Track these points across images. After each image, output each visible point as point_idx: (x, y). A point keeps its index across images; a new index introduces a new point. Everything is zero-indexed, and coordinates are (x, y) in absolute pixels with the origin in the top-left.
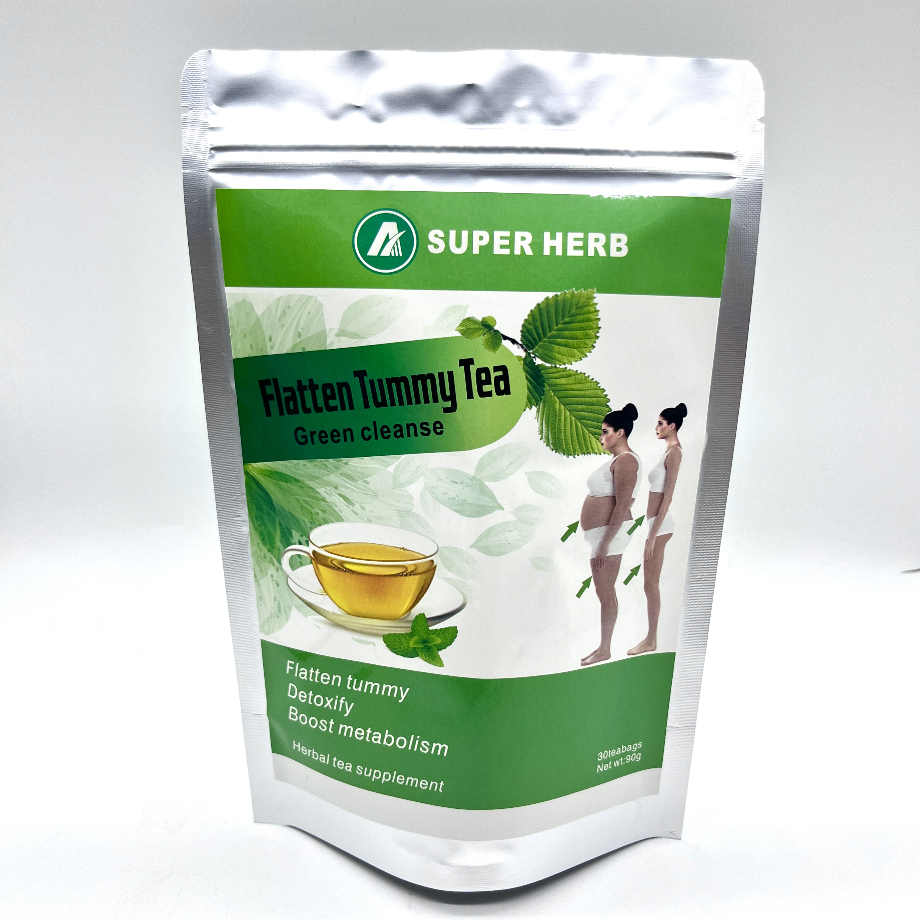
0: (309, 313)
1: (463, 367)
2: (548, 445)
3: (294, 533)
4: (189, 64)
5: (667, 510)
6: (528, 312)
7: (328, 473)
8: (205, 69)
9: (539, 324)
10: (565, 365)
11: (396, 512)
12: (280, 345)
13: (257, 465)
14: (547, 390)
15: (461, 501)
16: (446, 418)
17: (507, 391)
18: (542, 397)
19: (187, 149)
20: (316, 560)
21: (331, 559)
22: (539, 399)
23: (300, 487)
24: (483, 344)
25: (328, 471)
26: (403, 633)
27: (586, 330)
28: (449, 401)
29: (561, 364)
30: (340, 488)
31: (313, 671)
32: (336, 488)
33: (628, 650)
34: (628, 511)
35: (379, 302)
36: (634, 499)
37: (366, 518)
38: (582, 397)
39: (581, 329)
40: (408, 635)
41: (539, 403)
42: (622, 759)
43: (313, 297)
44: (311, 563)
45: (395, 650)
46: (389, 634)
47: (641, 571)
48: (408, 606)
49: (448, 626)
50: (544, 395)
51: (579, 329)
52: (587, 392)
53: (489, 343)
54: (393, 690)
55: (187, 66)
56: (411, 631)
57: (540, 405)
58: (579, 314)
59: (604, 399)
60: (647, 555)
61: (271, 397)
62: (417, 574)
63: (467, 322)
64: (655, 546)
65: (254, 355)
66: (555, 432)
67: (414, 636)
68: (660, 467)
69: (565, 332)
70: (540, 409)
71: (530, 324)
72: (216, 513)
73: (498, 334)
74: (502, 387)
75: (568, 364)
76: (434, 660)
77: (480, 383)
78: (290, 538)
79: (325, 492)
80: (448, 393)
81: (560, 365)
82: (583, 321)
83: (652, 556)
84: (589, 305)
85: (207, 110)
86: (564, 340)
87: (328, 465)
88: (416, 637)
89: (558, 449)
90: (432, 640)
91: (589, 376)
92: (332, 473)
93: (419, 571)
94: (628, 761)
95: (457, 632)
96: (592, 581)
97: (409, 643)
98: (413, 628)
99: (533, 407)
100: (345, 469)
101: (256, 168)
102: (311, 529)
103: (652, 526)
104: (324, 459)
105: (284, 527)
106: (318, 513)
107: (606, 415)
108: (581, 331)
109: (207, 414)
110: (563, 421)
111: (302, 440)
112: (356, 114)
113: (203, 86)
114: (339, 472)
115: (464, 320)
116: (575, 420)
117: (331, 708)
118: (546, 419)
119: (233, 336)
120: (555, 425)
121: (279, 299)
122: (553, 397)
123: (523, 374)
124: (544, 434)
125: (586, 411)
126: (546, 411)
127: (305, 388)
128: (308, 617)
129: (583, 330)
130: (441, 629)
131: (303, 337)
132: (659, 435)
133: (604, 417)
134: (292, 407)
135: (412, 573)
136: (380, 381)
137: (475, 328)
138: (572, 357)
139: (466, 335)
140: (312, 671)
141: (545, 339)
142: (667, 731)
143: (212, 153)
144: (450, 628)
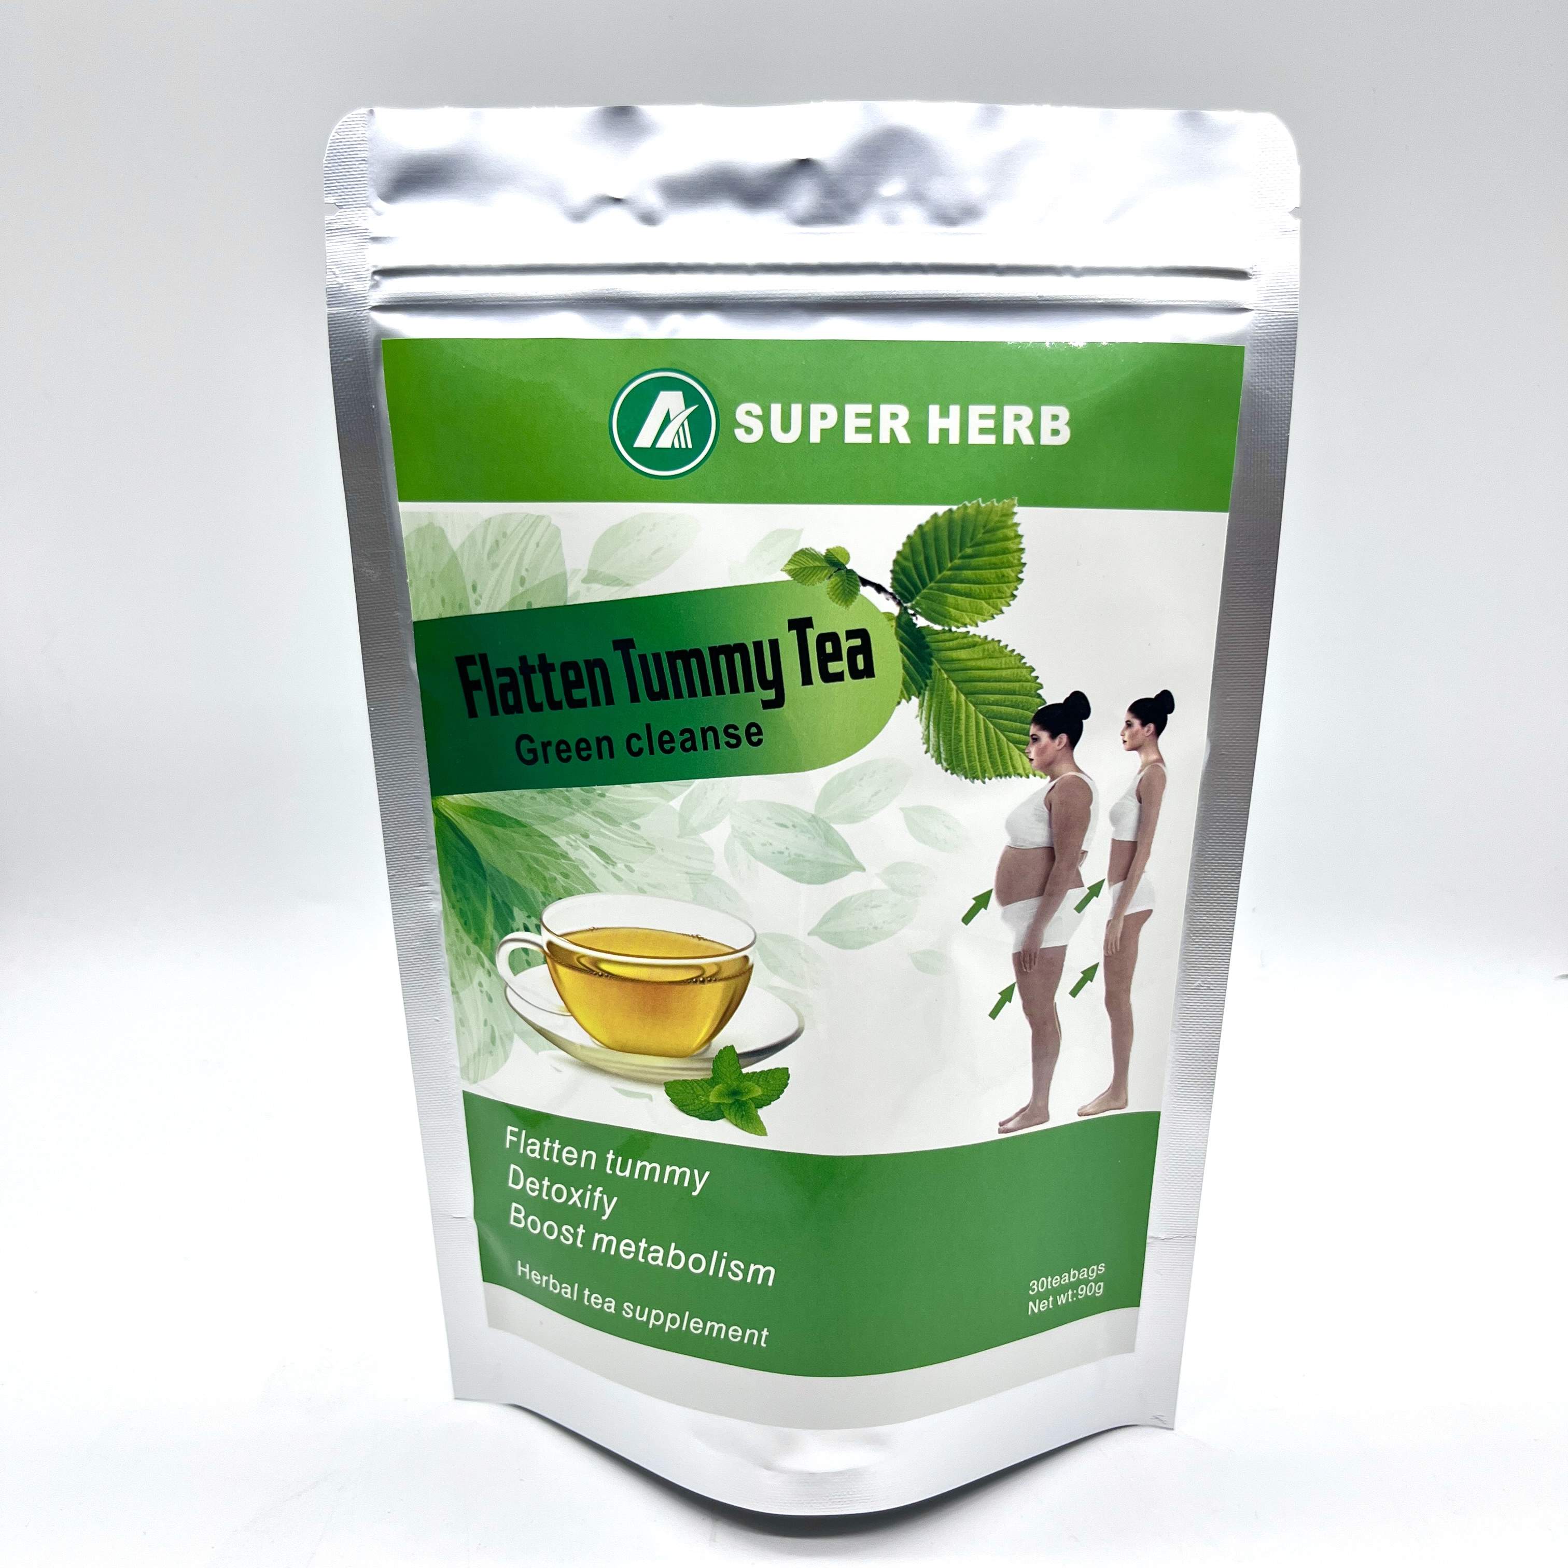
0: (538, 545)
1: (794, 632)
2: (938, 761)
3: (517, 912)
4: (336, 132)
5: (1142, 870)
6: (904, 539)
7: (572, 811)
8: (363, 140)
9: (921, 558)
10: (966, 627)
11: (685, 875)
12: (491, 598)
13: (453, 798)
14: (936, 670)
15: (793, 856)
16: (766, 718)
17: (869, 672)
18: (928, 681)
19: (335, 274)
20: (552, 957)
21: (578, 955)
22: (924, 686)
23: (527, 835)
24: (828, 594)
25: (574, 809)
26: (700, 1079)
27: (999, 568)
28: (771, 688)
29: (959, 625)
30: (591, 836)
31: (550, 1144)
32: (586, 836)
33: (1079, 1107)
34: (1075, 871)
35: (654, 525)
36: (1085, 852)
37: (636, 887)
38: (996, 681)
39: (992, 566)
40: (706, 1082)
41: (922, 691)
42: (1070, 1292)
43: (544, 517)
44: (545, 962)
45: (684, 1108)
46: (675, 1081)
47: (1100, 973)
48: (706, 1034)
49: (773, 1067)
50: (930, 678)
51: (988, 567)
52: (1004, 673)
53: (839, 591)
54: (683, 1175)
55: (334, 136)
56: (712, 1076)
57: (925, 693)
58: (990, 542)
59: (1034, 685)
60: (1109, 947)
61: (477, 685)
62: (721, 980)
63: (800, 556)
64: (1123, 933)
65: (448, 616)
66: (951, 741)
67: (716, 1085)
68: (1130, 798)
69: (965, 572)
70: (925, 701)
71: (906, 559)
72: (387, 880)
73: (853, 577)
74: (861, 665)
75: (971, 625)
76: (750, 1125)
77: (824, 659)
78: (510, 920)
79: (568, 843)
80: (770, 676)
81: (958, 628)
82: (995, 554)
83: (1118, 948)
84: (1003, 527)
85: (368, 208)
86: (964, 585)
87: (574, 799)
88: (721, 1085)
89: (956, 769)
90: (746, 1090)
91: (1007, 646)
92: (578, 811)
93: (725, 975)
94: (1081, 1295)
95: (789, 1077)
96: (1016, 989)
97: (708, 1096)
98: (714, 1071)
99: (913, 698)
100: (601, 805)
101: (449, 304)
102: (545, 905)
103: (1117, 896)
104: (565, 789)
105: (500, 902)
106: (555, 879)
107: (1037, 711)
108: (993, 571)
109: (370, 713)
110: (963, 722)
111: (529, 757)
112: (615, 211)
113: (361, 169)
114: (589, 809)
115: (796, 554)
116: (984, 720)
117: (579, 1205)
118: (934, 719)
119: (414, 584)
120: (951, 728)
121: (488, 522)
122: (946, 681)
123: (895, 643)
124: (931, 743)
125: (1003, 704)
126: (934, 705)
127: (532, 669)
128: (540, 1053)
129: (995, 569)
130: (762, 1072)
131: (527, 586)
132: (1128, 745)
133: (1033, 715)
134: (511, 702)
135: (713, 979)
136: (657, 657)
137: (815, 567)
138: (977, 614)
139: (800, 579)
140: (547, 1144)
141: (932, 584)
142: (1147, 1245)
143: (375, 280)
144: (777, 1069)
